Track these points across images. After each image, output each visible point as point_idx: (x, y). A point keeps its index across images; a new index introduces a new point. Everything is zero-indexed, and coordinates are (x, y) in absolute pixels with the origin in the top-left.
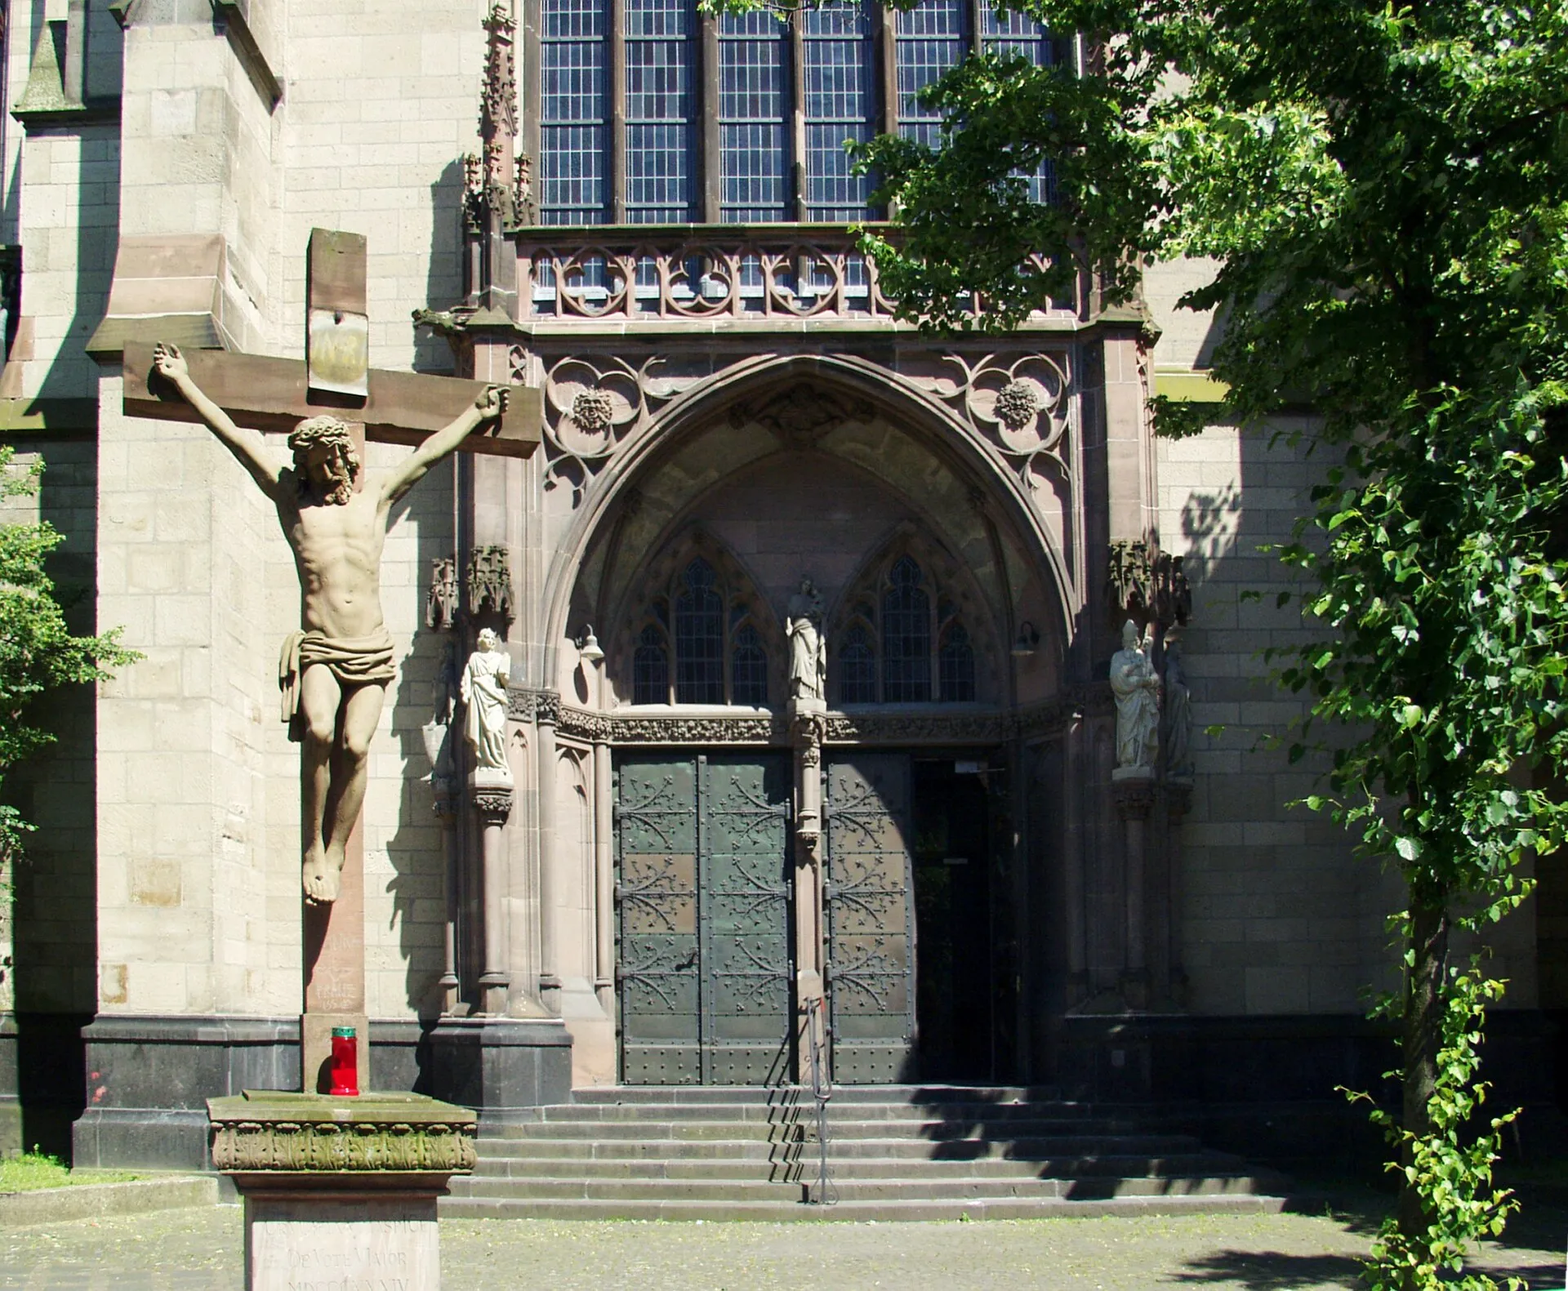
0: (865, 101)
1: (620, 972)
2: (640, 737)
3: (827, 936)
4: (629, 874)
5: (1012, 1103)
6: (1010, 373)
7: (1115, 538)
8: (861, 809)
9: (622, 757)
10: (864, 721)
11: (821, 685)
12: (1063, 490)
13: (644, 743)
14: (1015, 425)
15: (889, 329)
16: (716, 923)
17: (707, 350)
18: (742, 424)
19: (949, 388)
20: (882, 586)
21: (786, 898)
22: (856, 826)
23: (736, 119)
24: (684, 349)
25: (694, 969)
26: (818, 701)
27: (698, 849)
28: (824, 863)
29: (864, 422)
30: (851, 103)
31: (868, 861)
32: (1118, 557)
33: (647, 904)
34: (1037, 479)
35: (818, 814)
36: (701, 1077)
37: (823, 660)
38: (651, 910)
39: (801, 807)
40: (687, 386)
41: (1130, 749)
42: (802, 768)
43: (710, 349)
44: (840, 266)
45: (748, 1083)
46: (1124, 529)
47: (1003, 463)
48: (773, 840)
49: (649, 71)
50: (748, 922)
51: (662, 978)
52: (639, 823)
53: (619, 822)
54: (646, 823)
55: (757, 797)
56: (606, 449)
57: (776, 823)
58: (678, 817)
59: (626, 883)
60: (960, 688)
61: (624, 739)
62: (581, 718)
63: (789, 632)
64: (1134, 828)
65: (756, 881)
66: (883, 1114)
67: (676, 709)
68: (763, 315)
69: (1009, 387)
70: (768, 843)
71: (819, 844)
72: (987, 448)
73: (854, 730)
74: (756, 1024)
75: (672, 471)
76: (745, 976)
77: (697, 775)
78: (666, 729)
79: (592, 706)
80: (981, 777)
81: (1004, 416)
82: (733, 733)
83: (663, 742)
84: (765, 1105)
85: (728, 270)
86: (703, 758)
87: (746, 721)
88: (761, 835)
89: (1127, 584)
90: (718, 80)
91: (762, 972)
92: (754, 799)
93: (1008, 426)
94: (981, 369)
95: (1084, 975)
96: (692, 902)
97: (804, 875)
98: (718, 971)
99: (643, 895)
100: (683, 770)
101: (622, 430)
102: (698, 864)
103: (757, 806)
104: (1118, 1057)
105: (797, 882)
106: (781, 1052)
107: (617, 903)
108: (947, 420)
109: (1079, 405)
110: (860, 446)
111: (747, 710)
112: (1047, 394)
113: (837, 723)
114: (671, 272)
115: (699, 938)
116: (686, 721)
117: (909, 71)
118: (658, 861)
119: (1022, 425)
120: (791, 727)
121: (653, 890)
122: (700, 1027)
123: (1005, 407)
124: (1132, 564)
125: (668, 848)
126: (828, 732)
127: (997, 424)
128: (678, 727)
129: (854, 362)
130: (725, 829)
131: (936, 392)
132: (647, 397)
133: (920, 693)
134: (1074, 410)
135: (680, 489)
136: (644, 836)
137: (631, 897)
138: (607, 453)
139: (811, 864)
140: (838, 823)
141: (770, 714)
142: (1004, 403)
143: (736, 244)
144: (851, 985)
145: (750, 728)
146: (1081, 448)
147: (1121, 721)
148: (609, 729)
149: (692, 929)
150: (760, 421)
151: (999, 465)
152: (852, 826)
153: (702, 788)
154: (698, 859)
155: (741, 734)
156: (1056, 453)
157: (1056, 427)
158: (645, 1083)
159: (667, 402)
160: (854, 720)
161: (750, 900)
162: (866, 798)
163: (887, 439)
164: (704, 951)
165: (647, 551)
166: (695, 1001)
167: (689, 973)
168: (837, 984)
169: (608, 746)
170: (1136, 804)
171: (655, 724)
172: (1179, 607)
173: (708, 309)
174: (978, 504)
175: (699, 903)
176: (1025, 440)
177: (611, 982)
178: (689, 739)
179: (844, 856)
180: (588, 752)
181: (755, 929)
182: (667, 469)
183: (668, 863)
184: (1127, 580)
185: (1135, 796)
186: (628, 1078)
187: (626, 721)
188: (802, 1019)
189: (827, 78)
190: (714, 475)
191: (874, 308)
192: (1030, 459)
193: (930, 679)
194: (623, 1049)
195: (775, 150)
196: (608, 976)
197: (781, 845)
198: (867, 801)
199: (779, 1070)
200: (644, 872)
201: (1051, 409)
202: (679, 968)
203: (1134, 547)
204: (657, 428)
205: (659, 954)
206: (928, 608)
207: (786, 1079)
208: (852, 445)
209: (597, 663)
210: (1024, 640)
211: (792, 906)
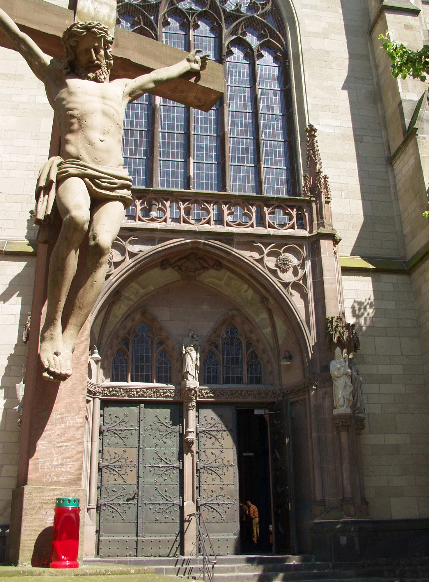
0: (217, 157)
1: (99, 502)
2: (114, 395)
3: (198, 485)
4: (106, 456)
5: (292, 563)
6: (281, 251)
7: (329, 315)
8: (213, 429)
9: (105, 404)
10: (215, 391)
11: (197, 375)
12: (304, 296)
13: (116, 398)
14: (284, 271)
15: (232, 232)
16: (146, 479)
17: (156, 235)
18: (166, 269)
19: (257, 256)
20: (223, 336)
21: (179, 468)
22: (211, 436)
23: (166, 159)
24: (146, 235)
25: (135, 501)
26: (196, 381)
27: (139, 445)
28: (197, 453)
29: (217, 270)
30: (211, 157)
31: (217, 452)
32: (331, 322)
33: (114, 470)
34: (293, 292)
35: (194, 430)
36: (137, 553)
37: (198, 364)
38: (116, 473)
39: (187, 427)
40: (146, 249)
41: (341, 401)
42: (188, 410)
43: (157, 235)
44: (212, 208)
45: (160, 556)
46: (331, 312)
47: (280, 285)
48: (173, 443)
49: (131, 140)
50: (161, 479)
51: (119, 505)
52: (112, 433)
53: (103, 433)
54: (115, 433)
55: (167, 423)
56: (110, 271)
57: (175, 434)
58: (130, 431)
59: (104, 460)
60: (255, 379)
61: (107, 396)
62: (89, 385)
63: (184, 352)
64: (344, 435)
65: (165, 460)
66: (233, 570)
67: (131, 384)
68: (179, 224)
69: (281, 257)
70: (171, 443)
71: (195, 443)
72: (273, 279)
73: (211, 394)
74: (164, 527)
75: (134, 285)
76: (159, 504)
77: (140, 413)
78: (126, 392)
79: (93, 380)
80: (265, 416)
81: (279, 268)
82: (157, 395)
83: (125, 398)
84: (174, 566)
85: (165, 206)
86: (142, 405)
87: (163, 390)
88: (168, 440)
89: (336, 333)
90: (159, 145)
91: (167, 502)
92: (165, 424)
93: (281, 271)
94: (270, 249)
95: (323, 502)
96: (135, 470)
97: (188, 458)
98: (147, 502)
99: (112, 466)
100: (133, 410)
101: (117, 265)
102: (139, 453)
103: (167, 427)
104: (343, 540)
105: (185, 460)
106: (176, 540)
107: (100, 470)
108: (256, 268)
109: (310, 264)
110: (215, 280)
111: (163, 385)
112: (296, 260)
113: (203, 392)
114: (141, 206)
115: (138, 486)
116: (136, 389)
117: (234, 148)
118: (120, 451)
119: (286, 271)
120: (183, 392)
121: (117, 464)
122: (137, 528)
123: (280, 264)
124: (338, 325)
125: (125, 445)
126: (199, 395)
127: (277, 270)
128: (132, 392)
129: (217, 243)
130: (152, 437)
131: (251, 257)
132: (129, 252)
133: (239, 380)
134: (308, 266)
135: (137, 293)
136: (114, 439)
137: (107, 467)
138: (110, 273)
139: (191, 453)
140: (203, 435)
141: (174, 387)
142: (279, 262)
143: (170, 197)
144: (209, 508)
145: (164, 393)
146: (311, 281)
147: (335, 389)
148: (101, 391)
149: (135, 482)
150: (173, 268)
151: (278, 286)
152: (209, 436)
153: (141, 418)
154: (139, 450)
155: (160, 395)
156: (301, 282)
157: (301, 273)
158: (109, 556)
159: (137, 254)
160: (212, 390)
161: (162, 469)
162: (215, 424)
163: (226, 277)
164: (140, 492)
165: (122, 317)
166: (135, 516)
167: (133, 502)
168: (202, 508)
169: (99, 399)
170: (345, 424)
171: (121, 390)
172: (355, 344)
173: (156, 220)
174: (266, 303)
175: (138, 470)
176: (288, 277)
177: (95, 507)
178: (137, 397)
179: (206, 450)
180: (91, 401)
181: (164, 482)
182: (133, 284)
183: (125, 451)
184: (336, 331)
185: (344, 421)
186: (100, 554)
187: (108, 388)
188: (186, 524)
189: (202, 148)
190: (152, 288)
191: (225, 224)
192: (291, 284)
193: (242, 374)
194: (99, 539)
195: (181, 170)
196: (94, 504)
197: (177, 443)
198: (216, 425)
199: (174, 549)
200: (113, 455)
201: (298, 266)
202: (128, 500)
203: (338, 319)
204: (132, 264)
205: (119, 494)
206: (241, 346)
207: (178, 553)
208: (211, 279)
209: (97, 362)
210: (286, 358)
211: (182, 472)
